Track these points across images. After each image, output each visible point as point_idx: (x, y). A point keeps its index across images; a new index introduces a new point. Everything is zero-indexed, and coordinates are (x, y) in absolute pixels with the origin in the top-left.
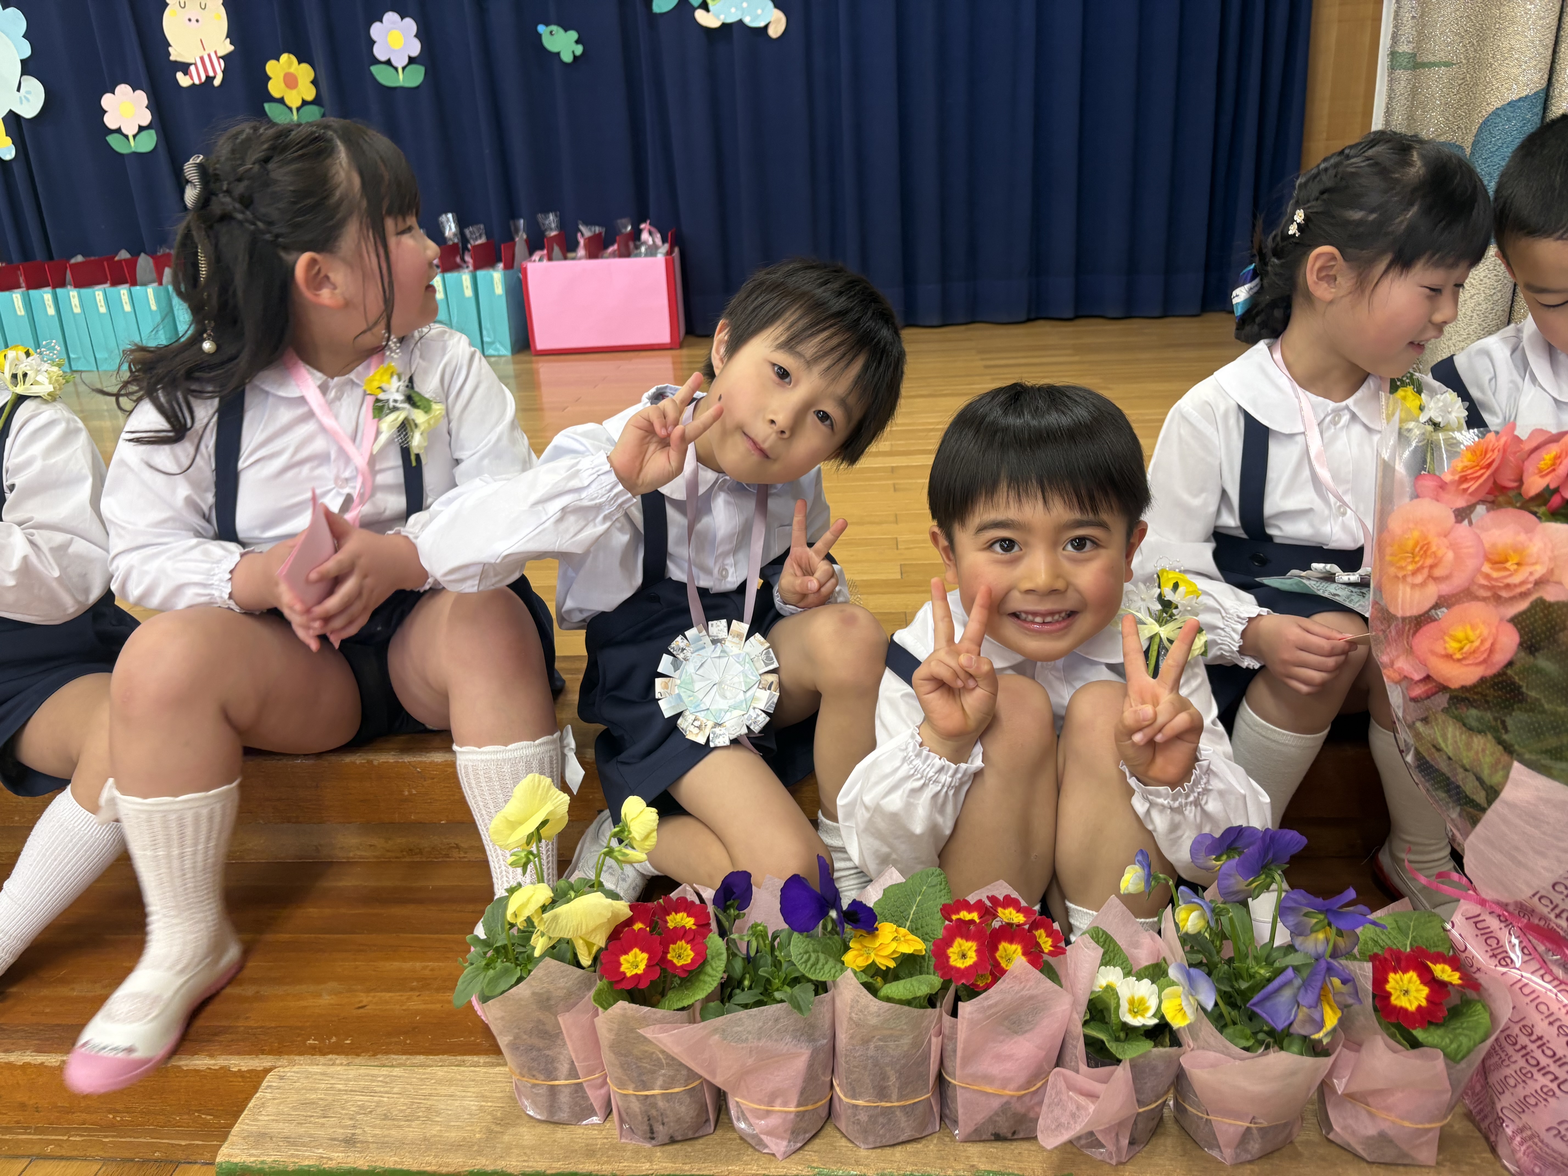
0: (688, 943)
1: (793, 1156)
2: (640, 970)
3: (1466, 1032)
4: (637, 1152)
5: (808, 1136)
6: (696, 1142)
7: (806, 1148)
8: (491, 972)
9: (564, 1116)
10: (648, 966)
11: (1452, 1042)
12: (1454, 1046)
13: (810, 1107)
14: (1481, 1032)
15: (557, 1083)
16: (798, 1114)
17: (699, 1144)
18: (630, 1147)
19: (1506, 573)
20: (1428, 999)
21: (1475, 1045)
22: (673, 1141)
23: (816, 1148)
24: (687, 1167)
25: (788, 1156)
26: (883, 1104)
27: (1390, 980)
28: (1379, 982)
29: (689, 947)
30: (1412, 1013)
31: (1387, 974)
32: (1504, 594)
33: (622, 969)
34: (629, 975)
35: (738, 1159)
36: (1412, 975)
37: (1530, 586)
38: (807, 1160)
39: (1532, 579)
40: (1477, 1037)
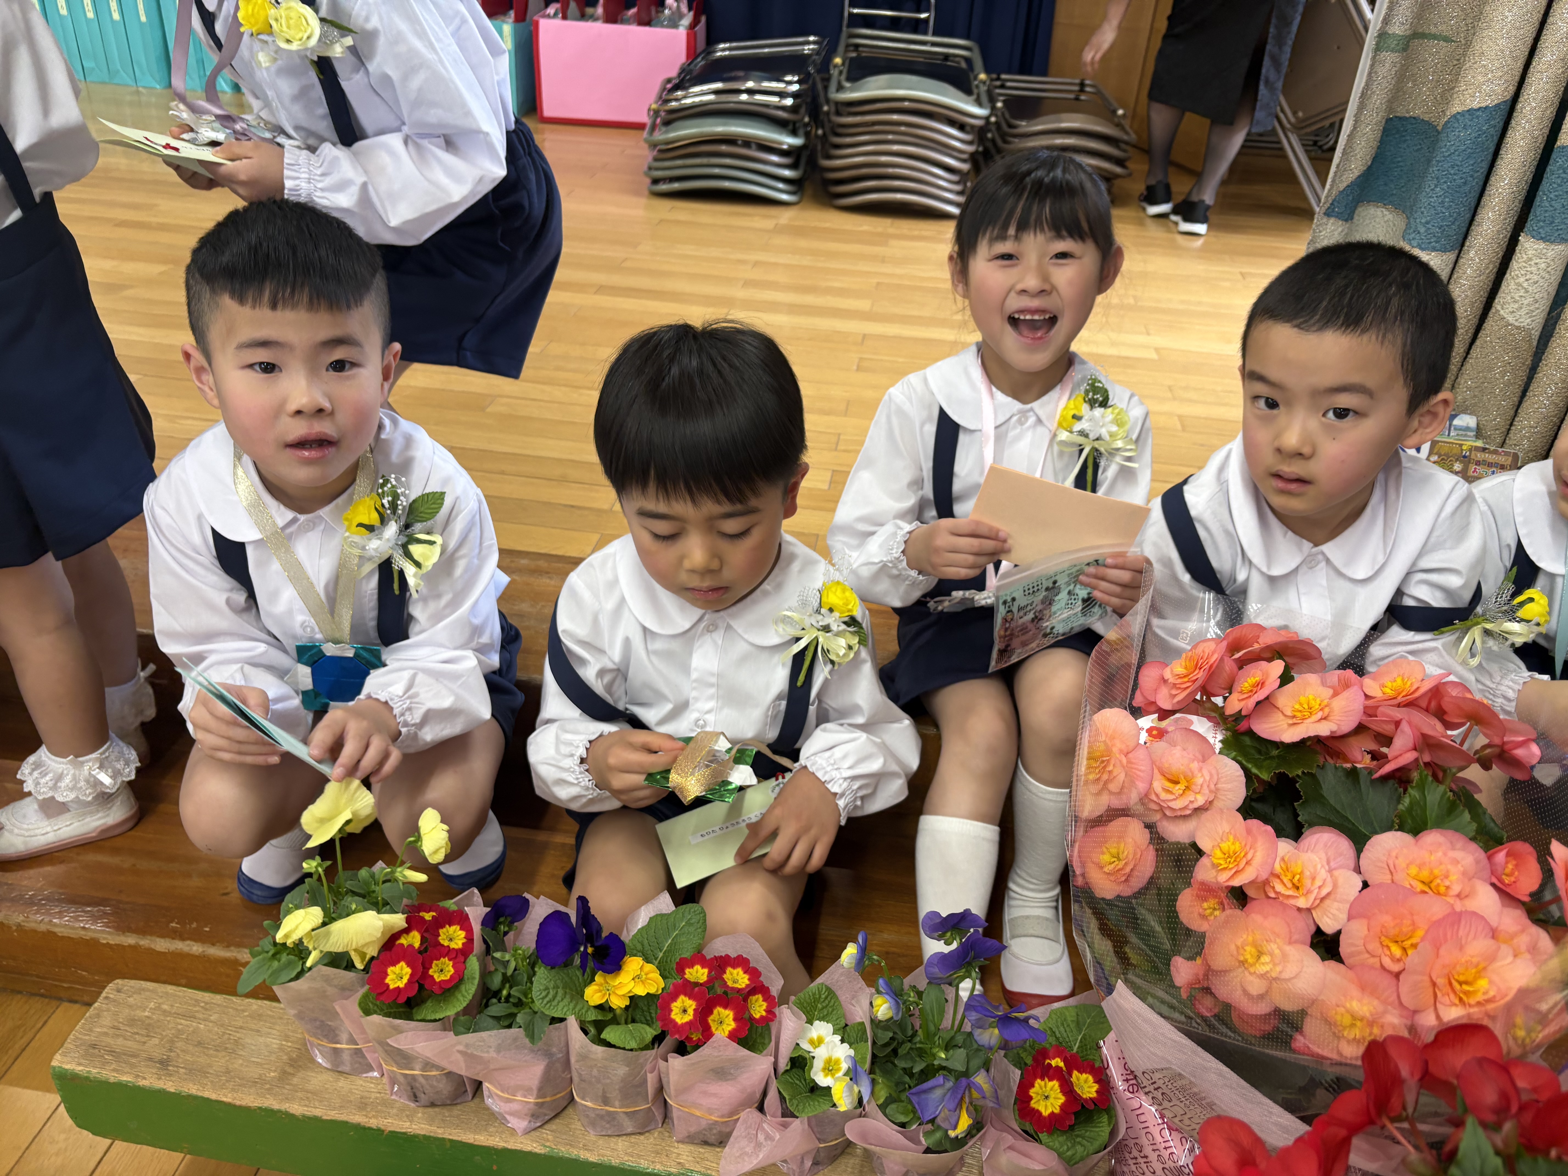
0: (450, 960)
1: (533, 1133)
2: (401, 984)
3: (1085, 1142)
4: (402, 1110)
5: (547, 1118)
6: (455, 1107)
7: (546, 1127)
8: (276, 964)
9: (347, 1068)
10: (410, 981)
11: (1068, 1150)
12: (1069, 1153)
13: (548, 1099)
14: (1097, 1144)
15: (338, 1046)
16: (537, 1104)
17: (456, 1111)
18: (397, 1105)
19: (1172, 797)
20: (1062, 1107)
21: (1088, 1155)
22: (433, 1105)
23: (554, 1127)
24: (440, 1131)
25: (527, 1132)
26: (607, 1108)
27: (1036, 1085)
28: (1025, 1086)
29: (451, 963)
30: (1045, 1118)
31: (1035, 1079)
32: (1168, 813)
33: (387, 981)
34: (392, 987)
35: (486, 1130)
36: (1055, 1084)
37: (1188, 812)
38: (543, 1139)
39: (1192, 806)
40: (1092, 1149)
